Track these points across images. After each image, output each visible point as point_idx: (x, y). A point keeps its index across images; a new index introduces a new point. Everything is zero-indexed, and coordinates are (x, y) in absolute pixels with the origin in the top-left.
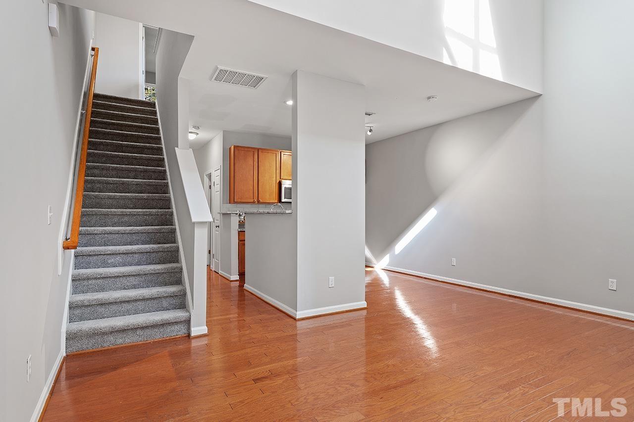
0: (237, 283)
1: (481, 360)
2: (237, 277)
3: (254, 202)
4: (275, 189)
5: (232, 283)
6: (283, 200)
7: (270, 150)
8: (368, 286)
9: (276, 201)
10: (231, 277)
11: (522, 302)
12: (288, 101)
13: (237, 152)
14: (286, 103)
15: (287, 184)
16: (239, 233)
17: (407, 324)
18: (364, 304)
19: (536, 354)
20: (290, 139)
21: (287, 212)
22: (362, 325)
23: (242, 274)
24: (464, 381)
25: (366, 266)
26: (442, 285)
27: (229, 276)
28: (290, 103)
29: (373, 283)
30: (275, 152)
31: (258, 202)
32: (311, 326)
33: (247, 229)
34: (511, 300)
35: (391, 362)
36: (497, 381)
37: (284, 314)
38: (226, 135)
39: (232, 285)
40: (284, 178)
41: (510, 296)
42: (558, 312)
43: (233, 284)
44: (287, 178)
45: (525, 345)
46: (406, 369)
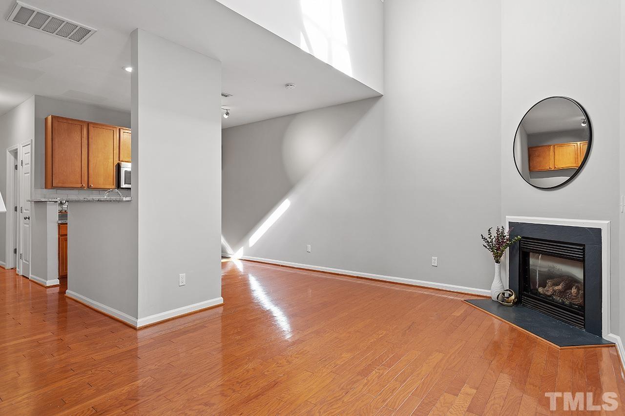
0: (57, 289)
1: (340, 347)
2: (57, 282)
3: (82, 188)
4: (112, 171)
5: (48, 289)
6: (123, 185)
7: (106, 126)
8: (224, 279)
9: (114, 187)
10: (47, 282)
11: (369, 282)
12: (127, 67)
13: (56, 124)
14: (124, 69)
15: (126, 167)
16: (59, 226)
17: (267, 316)
18: (220, 300)
19: (385, 332)
20: (130, 114)
21: (124, 199)
22: (219, 325)
23: (63, 278)
24: (326, 374)
25: (223, 257)
26: (298, 271)
27: (45, 281)
28: (129, 69)
29: (230, 275)
30: (111, 128)
31: (89, 187)
32: (157, 335)
33: (70, 220)
34: (359, 282)
35: (250, 366)
36: (356, 367)
37: (121, 324)
38: (40, 102)
39: (47, 293)
40: (124, 160)
41: (358, 277)
42: (397, 289)
43: (49, 291)
44: (127, 160)
45: (375, 325)
46: (268, 371)
